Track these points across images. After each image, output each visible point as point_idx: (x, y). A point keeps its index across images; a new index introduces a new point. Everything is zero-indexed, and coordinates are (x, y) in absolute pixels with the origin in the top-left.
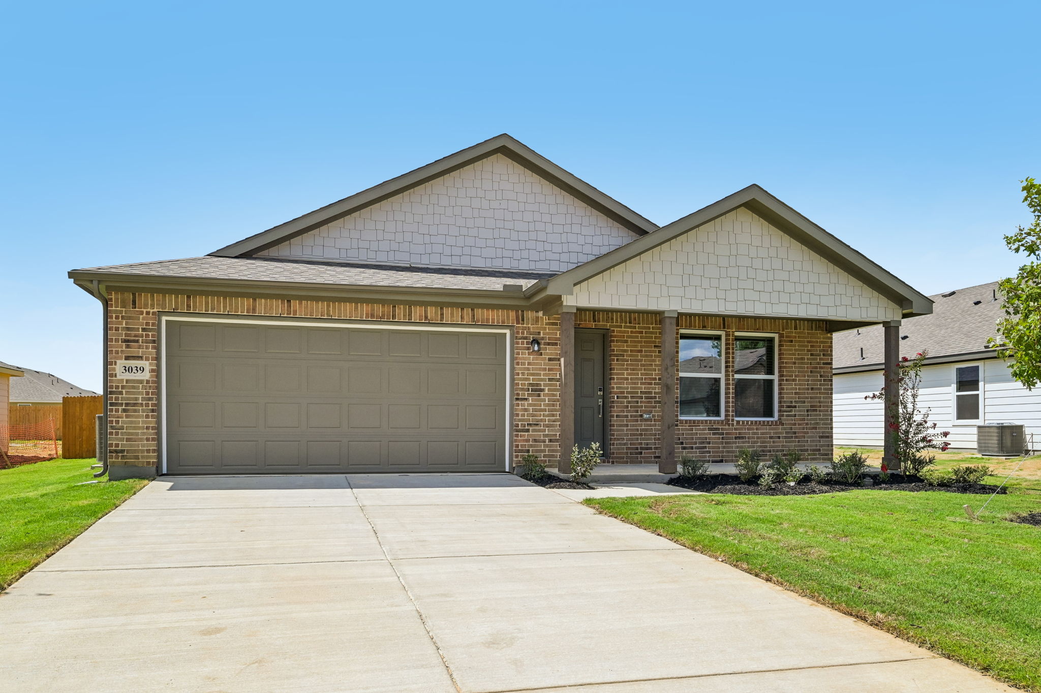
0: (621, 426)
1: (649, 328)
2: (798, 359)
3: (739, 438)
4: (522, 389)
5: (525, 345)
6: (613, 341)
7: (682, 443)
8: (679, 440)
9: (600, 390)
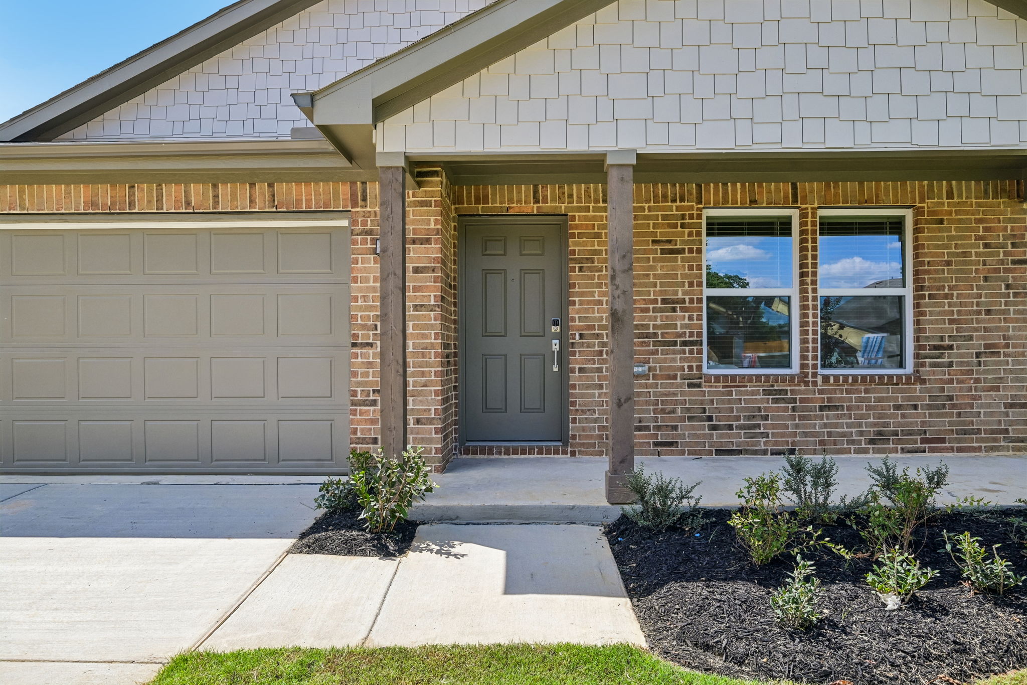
0: (588, 387)
1: (643, 209)
2: (957, 255)
3: (829, 408)
4: (364, 327)
5: (369, 246)
6: (573, 236)
7: (710, 418)
8: (705, 412)
9: (555, 323)
